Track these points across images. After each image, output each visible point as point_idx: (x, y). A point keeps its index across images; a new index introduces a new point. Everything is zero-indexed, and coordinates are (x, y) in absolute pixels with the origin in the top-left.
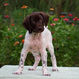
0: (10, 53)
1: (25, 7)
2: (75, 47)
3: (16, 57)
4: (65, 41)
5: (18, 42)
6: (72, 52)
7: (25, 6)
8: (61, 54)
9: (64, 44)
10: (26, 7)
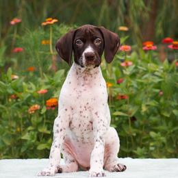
0: (21, 134)
1: (50, 21)
2: (175, 112)
3: (33, 141)
4: (149, 99)
5: (36, 106)
6: (167, 125)
7: (51, 19)
8: (140, 132)
9: (147, 106)
10: (54, 21)
